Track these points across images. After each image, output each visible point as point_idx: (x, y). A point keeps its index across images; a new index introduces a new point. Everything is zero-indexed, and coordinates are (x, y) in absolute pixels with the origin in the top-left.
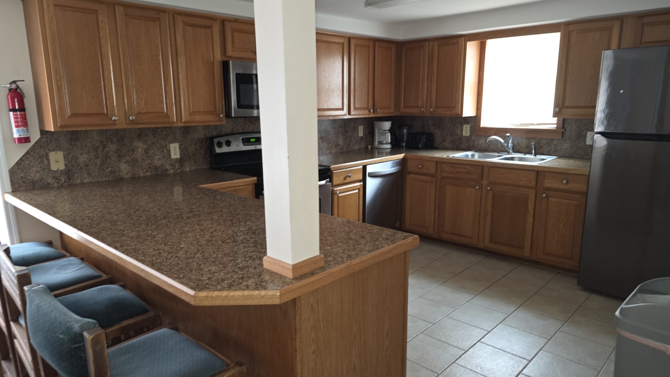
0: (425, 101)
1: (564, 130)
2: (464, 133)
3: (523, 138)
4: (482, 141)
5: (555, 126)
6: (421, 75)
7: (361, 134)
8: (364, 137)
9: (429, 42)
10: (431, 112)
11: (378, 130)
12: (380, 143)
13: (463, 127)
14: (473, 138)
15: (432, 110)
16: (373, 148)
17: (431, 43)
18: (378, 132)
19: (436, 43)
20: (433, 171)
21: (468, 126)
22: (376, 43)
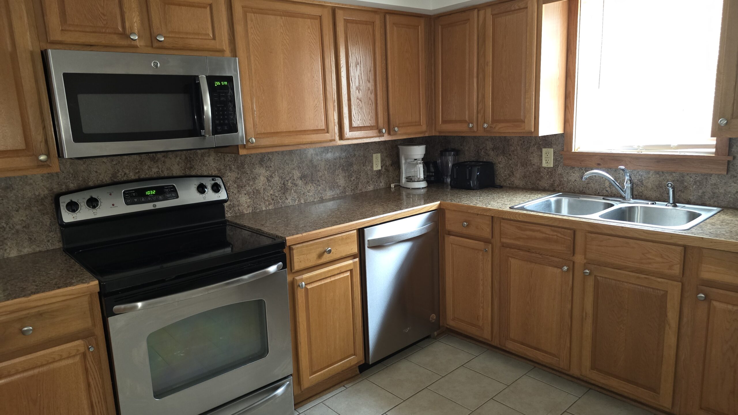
0: (475, 111)
1: (730, 158)
2: (544, 162)
3: (649, 173)
4: (574, 176)
5: (714, 150)
6: (467, 68)
7: (377, 166)
8: (383, 170)
9: (478, 11)
10: (484, 128)
11: (406, 159)
12: (410, 179)
13: (541, 152)
14: (560, 170)
15: (486, 125)
16: (399, 187)
17: (482, 12)
18: (405, 163)
19: (489, 11)
20: (486, 233)
21: (551, 151)
22: (388, 17)
